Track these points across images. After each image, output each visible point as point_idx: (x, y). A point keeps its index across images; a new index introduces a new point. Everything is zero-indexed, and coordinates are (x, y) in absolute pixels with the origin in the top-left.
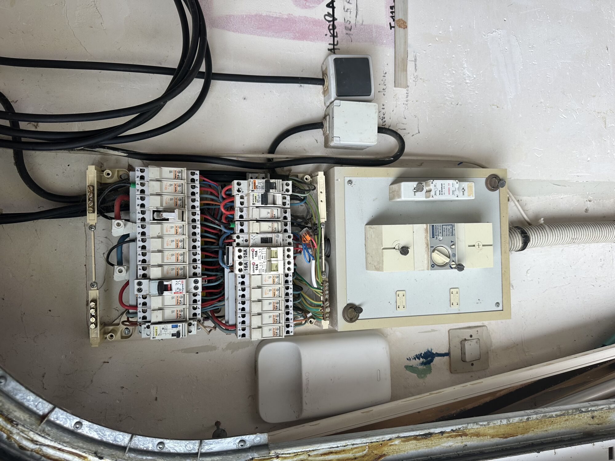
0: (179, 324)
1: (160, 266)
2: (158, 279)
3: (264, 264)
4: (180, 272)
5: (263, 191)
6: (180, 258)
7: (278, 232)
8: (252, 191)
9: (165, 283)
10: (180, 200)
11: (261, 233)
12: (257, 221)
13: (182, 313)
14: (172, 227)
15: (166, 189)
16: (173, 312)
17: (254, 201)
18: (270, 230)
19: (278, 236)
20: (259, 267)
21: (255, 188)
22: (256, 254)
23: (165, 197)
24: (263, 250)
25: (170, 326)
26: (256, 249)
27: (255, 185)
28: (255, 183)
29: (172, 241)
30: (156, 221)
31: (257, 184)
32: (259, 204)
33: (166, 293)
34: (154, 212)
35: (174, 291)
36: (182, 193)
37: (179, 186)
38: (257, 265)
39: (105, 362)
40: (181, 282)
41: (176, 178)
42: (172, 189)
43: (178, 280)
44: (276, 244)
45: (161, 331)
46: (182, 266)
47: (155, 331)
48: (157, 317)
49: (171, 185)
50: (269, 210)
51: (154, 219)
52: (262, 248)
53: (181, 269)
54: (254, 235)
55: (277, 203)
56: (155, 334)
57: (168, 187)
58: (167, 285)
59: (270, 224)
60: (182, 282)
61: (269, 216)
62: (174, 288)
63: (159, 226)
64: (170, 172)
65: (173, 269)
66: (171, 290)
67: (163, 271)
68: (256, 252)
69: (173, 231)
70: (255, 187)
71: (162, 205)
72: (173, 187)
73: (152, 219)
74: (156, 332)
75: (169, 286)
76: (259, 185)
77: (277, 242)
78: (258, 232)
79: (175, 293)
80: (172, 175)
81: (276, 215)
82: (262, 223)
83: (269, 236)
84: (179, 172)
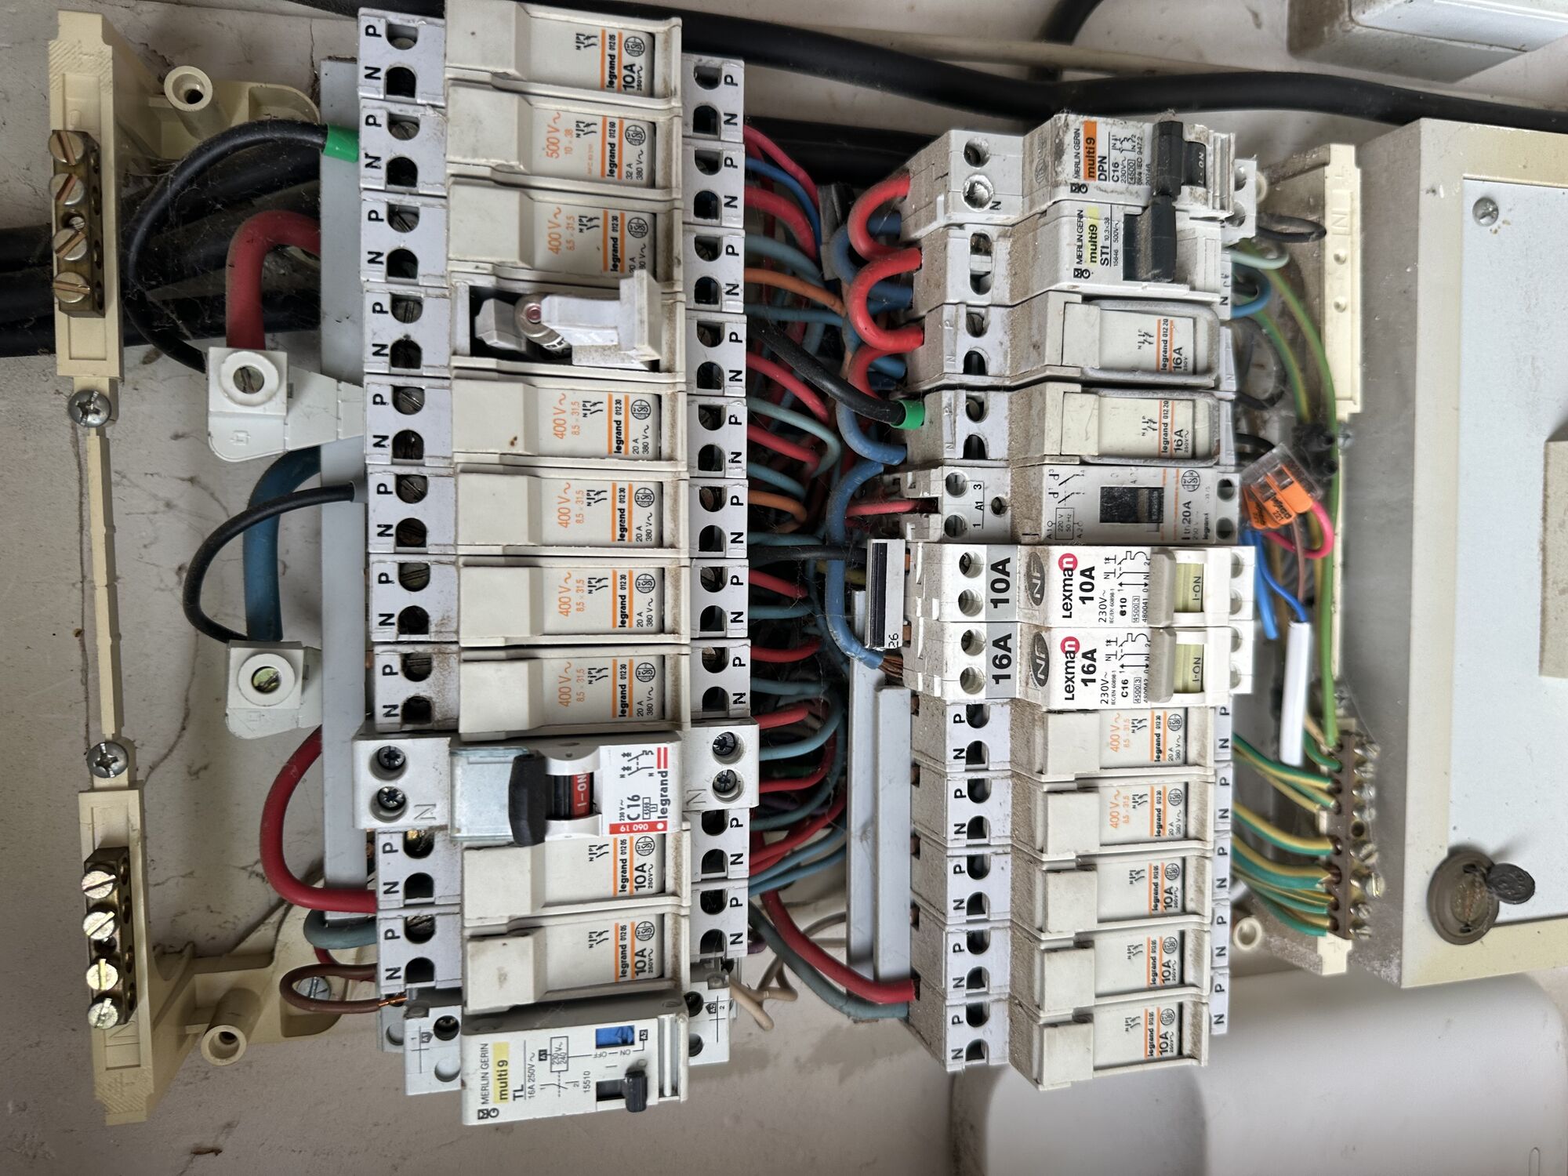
0: (639, 1025)
1: (518, 652)
2: (511, 739)
3: (1129, 648)
4: (642, 691)
5: (1134, 198)
6: (642, 603)
7: (1194, 457)
8: (1077, 188)
9: (559, 768)
10: (638, 230)
11: (1108, 458)
12: (1090, 386)
13: (651, 945)
14: (589, 408)
15: (553, 147)
16: (595, 938)
17: (1087, 254)
18: (1151, 441)
19: (1194, 483)
20: (1104, 668)
21: (1091, 175)
22: (1088, 587)
23: (547, 204)
24: (1127, 565)
25: (581, 1037)
26: (1087, 556)
27: (1091, 153)
28: (1091, 140)
29: (593, 497)
30: (490, 363)
31: (1101, 149)
32: (1108, 280)
33: (560, 831)
34: (477, 298)
35: (609, 813)
36: (652, 184)
37: (635, 138)
38: (1090, 655)
39: (198, 1152)
40: (652, 760)
41: (616, 80)
42: (587, 154)
43: (635, 749)
44: (1182, 527)
45: (530, 1073)
46: (649, 656)
47: (492, 1071)
48: (503, 978)
49: (583, 128)
50: (1150, 323)
51: (478, 348)
52: (1119, 551)
53: (646, 674)
54: (1064, 471)
55: (1199, 279)
56: (494, 1087)
57: (564, 141)
58: (570, 780)
59: (1149, 406)
60: (662, 759)
61: (1150, 355)
62: (611, 796)
63: (516, 389)
64: (582, 40)
65: (594, 675)
66: (592, 810)
67: (535, 683)
68: (1088, 573)
69: (596, 434)
70: (1093, 165)
71: (526, 253)
72: (595, 140)
73: (464, 342)
74: (502, 1077)
75: (581, 787)
76: (1116, 156)
77: (1187, 516)
78: (1089, 450)
79: (614, 829)
80: (592, 63)
81: (1188, 353)
82: (1115, 401)
83: (1147, 477)
84: (635, 48)
